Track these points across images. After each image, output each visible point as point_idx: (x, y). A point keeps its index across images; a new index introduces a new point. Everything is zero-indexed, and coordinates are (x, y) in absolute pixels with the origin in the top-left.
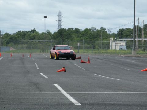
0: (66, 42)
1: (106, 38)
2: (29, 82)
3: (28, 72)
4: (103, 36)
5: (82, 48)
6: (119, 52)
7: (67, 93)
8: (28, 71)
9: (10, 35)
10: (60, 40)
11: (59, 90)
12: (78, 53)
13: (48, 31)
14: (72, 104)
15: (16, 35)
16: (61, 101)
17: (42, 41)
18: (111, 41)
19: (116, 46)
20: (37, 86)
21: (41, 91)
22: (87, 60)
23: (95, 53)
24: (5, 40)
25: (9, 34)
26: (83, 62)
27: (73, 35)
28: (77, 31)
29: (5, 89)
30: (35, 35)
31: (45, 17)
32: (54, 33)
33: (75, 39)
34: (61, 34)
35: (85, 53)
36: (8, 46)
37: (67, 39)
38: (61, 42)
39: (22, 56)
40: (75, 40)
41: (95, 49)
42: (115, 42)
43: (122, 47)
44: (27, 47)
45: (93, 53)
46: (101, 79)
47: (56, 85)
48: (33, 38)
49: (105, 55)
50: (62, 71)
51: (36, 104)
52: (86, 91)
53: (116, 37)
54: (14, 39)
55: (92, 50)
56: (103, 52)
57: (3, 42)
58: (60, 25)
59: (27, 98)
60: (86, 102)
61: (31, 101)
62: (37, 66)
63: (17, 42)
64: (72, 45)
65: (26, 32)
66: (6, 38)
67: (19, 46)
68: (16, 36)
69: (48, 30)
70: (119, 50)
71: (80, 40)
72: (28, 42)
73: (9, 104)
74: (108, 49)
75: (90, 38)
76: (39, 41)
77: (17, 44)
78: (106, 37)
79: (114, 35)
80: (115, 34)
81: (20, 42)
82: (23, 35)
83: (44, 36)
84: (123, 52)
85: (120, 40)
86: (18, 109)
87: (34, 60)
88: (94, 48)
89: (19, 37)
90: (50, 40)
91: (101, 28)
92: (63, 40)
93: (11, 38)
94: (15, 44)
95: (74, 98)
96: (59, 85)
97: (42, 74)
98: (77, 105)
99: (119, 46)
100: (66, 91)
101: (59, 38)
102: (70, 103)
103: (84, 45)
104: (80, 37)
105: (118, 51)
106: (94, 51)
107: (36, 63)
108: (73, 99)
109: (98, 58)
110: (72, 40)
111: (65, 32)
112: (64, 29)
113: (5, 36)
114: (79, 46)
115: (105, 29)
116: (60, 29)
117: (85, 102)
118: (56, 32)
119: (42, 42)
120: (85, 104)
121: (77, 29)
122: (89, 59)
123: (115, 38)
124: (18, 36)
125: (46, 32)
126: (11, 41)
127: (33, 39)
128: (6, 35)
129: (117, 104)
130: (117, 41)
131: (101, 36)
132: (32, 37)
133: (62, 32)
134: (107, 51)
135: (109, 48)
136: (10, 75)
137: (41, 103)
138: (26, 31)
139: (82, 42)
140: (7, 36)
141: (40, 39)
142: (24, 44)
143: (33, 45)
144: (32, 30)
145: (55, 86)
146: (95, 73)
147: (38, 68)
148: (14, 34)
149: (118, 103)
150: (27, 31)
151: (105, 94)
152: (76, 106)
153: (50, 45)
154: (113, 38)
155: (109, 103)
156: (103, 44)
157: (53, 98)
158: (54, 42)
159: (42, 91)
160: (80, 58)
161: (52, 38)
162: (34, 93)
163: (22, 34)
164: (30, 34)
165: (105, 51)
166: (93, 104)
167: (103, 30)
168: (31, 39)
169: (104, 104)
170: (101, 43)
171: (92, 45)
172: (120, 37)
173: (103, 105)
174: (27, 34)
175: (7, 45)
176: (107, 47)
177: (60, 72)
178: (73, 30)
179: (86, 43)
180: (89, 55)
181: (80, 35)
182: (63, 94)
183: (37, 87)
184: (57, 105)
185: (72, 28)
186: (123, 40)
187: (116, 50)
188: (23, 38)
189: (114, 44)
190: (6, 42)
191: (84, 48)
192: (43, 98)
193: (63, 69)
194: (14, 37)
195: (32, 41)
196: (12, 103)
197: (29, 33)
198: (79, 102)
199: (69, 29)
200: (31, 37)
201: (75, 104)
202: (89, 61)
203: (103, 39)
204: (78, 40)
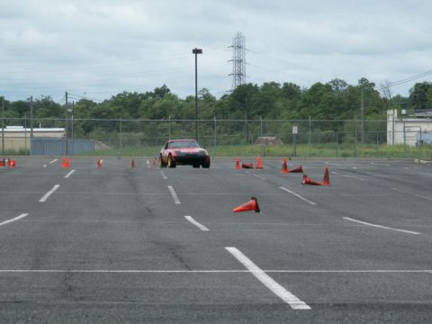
0: (258, 123)
1: (377, 112)
2: (154, 242)
3: (149, 213)
4: (366, 105)
5: (305, 142)
6: (414, 152)
7: (268, 273)
8: (149, 211)
9: (95, 104)
10: (239, 118)
11: (241, 266)
12: (295, 154)
13: (206, 93)
14: (284, 306)
15: (112, 106)
16: (249, 296)
17: (187, 122)
18: (390, 119)
19: (407, 134)
20: (176, 253)
21: (190, 269)
22: (323, 176)
23: (345, 155)
24: (81, 121)
25: (91, 101)
26: (308, 183)
27: (279, 104)
28: (290, 90)
29: (84, 263)
30: (165, 104)
31: (197, 52)
32: (223, 98)
33: (282, 114)
34: (242, 101)
35: (314, 154)
36: (88, 138)
37: (259, 114)
38: (243, 123)
39: (129, 166)
40: (283, 118)
41: (343, 145)
42: (404, 122)
43: (424, 137)
44: (143, 140)
45: (337, 155)
46: (363, 232)
47: (233, 250)
48: (161, 114)
49: (374, 162)
50: (249, 208)
51: (176, 307)
52: (322, 268)
53: (405, 108)
54: (105, 117)
55: (336, 148)
56: (367, 153)
57: (74, 125)
58: (240, 75)
59: (152, 289)
60: (324, 299)
61: (162, 298)
62: (174, 194)
63: (114, 127)
64: (275, 133)
65: (141, 95)
66: (83, 114)
67: (122, 135)
68: (112, 109)
69: (204, 89)
70: (414, 145)
71: (298, 118)
72: (148, 126)
73: (99, 306)
74: (381, 143)
75: (330, 112)
76: (178, 122)
77: (115, 132)
78: (375, 108)
79: (400, 103)
80: (404, 99)
81: (124, 126)
82: (131, 106)
83: (192, 107)
84: (427, 152)
85: (418, 117)
86: (127, 319)
87: (165, 178)
88: (340, 142)
89: (119, 111)
90: (211, 117)
91: (362, 80)
92: (249, 118)
93: (97, 114)
94: (111, 131)
95: (288, 289)
96: (240, 250)
97: (189, 218)
98: (296, 308)
99: (414, 134)
100: (262, 267)
101: (238, 111)
102: (276, 301)
103: (310, 133)
104: (299, 110)
105: (413, 148)
106: (342, 149)
107: (170, 187)
108: (284, 290)
109: (354, 172)
110: (275, 117)
111: (254, 95)
112: (250, 85)
113: (80, 106)
114: (297, 136)
115: (373, 84)
116: (240, 87)
117: (321, 299)
118: (229, 93)
119: (187, 126)
120: (322, 306)
121: (291, 84)
122: (327, 173)
123: (404, 112)
124: (117, 108)
125: (199, 96)
126: (97, 124)
127: (160, 117)
128: (84, 105)
129: (415, 306)
130: (409, 120)
131: (362, 105)
132: (158, 112)
133: (245, 95)
134: (379, 150)
135: (385, 140)
136: (96, 221)
137: (191, 303)
138: (139, 93)
139: (306, 125)
140: (87, 108)
141: (182, 115)
142: (136, 132)
143: (160, 133)
144: (157, 90)
145: (230, 254)
146: (345, 215)
147: (178, 202)
148: (106, 101)
149: (419, 302)
150: (144, 92)
151: (379, 276)
152: (295, 310)
153: (210, 134)
154: (396, 111)
155: (391, 301)
156: (366, 129)
157: (226, 289)
158: (223, 124)
159: (194, 269)
160: (300, 171)
161: (216, 113)
162: (170, 274)
163: (129, 101)
164: (153, 103)
165: (373, 151)
166: (345, 305)
167: (366, 88)
168: (155, 115)
169: (376, 305)
170: (362, 126)
171: (336, 131)
172: (417, 108)
173: (373, 308)
174: (143, 101)
175: (85, 135)
176: (381, 137)
177: (242, 213)
178: (280, 89)
179: (316, 125)
180: (327, 163)
181: (300, 103)
182: (254, 278)
183: (176, 256)
184: (240, 308)
185: (276, 82)
186: (426, 117)
187: (405, 146)
188: (131, 114)
189: (400, 127)
190: (83, 126)
191: (312, 142)
192: (196, 290)
193: (252, 202)
194: (104, 111)
195: (158, 123)
196: (106, 302)
197: (150, 98)
198: (302, 300)
199: (266, 84)
200: (154, 111)
201: (293, 307)
202: (326, 178)
203: (367, 114)
204: (293, 118)
